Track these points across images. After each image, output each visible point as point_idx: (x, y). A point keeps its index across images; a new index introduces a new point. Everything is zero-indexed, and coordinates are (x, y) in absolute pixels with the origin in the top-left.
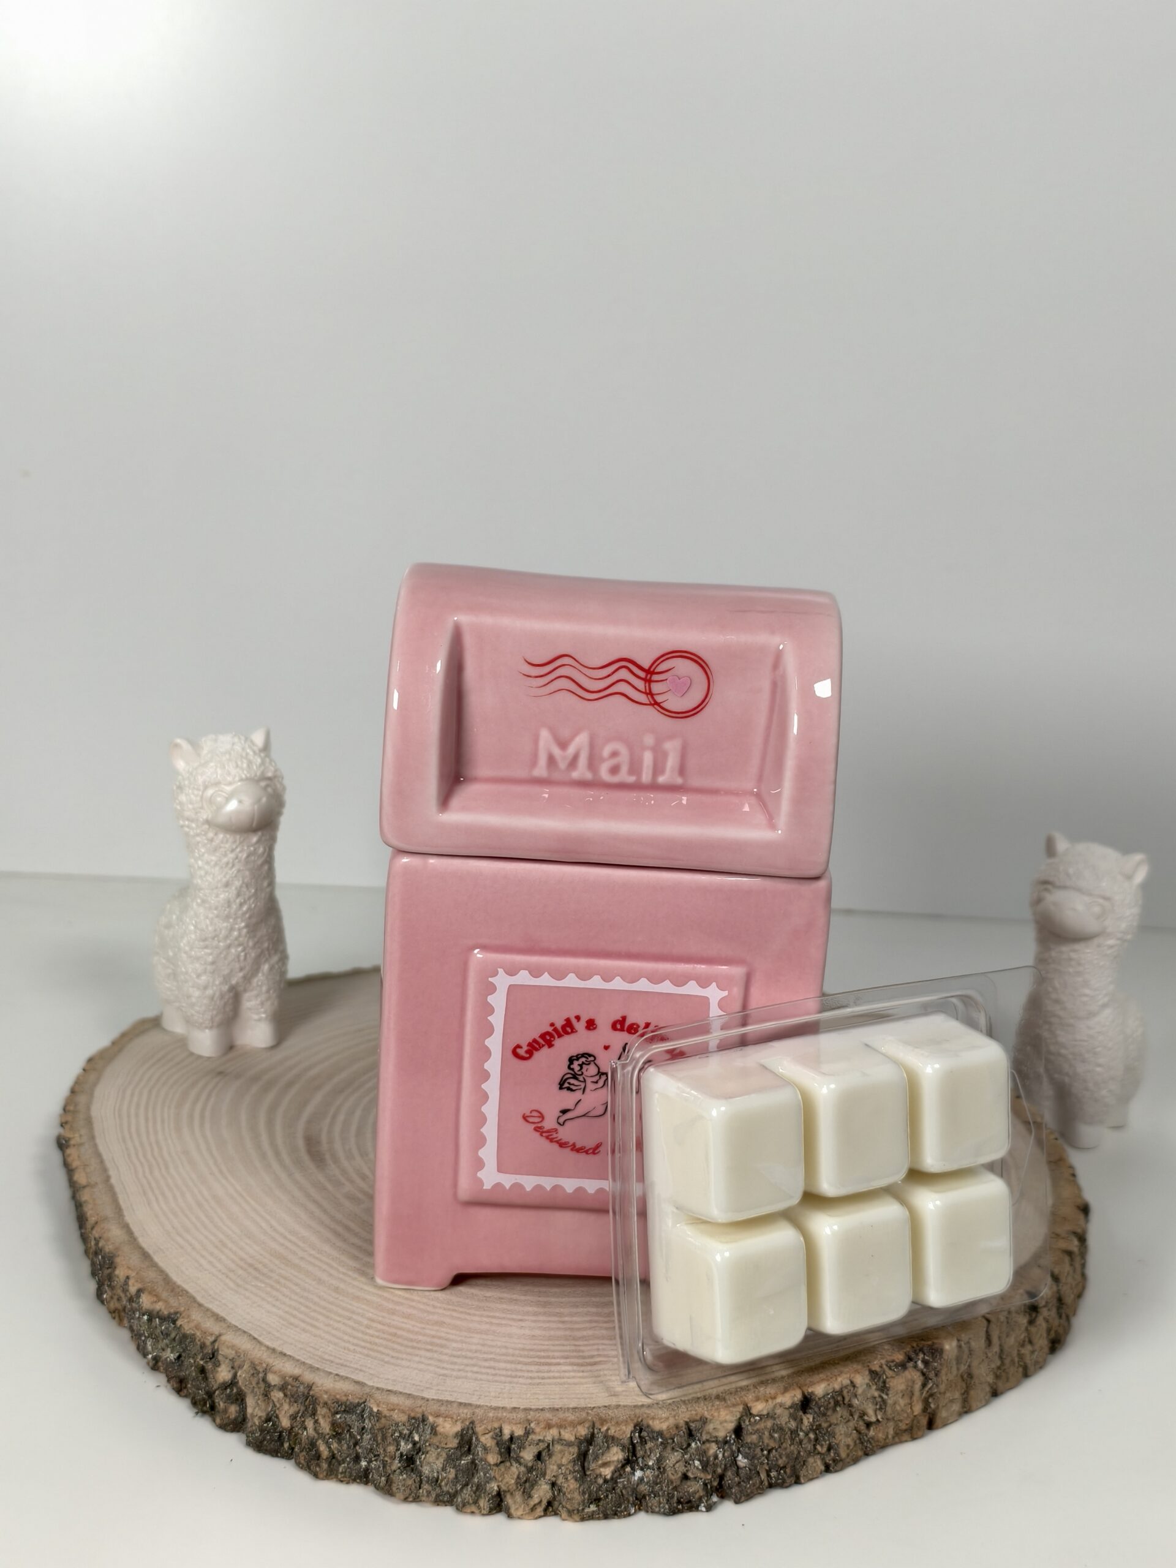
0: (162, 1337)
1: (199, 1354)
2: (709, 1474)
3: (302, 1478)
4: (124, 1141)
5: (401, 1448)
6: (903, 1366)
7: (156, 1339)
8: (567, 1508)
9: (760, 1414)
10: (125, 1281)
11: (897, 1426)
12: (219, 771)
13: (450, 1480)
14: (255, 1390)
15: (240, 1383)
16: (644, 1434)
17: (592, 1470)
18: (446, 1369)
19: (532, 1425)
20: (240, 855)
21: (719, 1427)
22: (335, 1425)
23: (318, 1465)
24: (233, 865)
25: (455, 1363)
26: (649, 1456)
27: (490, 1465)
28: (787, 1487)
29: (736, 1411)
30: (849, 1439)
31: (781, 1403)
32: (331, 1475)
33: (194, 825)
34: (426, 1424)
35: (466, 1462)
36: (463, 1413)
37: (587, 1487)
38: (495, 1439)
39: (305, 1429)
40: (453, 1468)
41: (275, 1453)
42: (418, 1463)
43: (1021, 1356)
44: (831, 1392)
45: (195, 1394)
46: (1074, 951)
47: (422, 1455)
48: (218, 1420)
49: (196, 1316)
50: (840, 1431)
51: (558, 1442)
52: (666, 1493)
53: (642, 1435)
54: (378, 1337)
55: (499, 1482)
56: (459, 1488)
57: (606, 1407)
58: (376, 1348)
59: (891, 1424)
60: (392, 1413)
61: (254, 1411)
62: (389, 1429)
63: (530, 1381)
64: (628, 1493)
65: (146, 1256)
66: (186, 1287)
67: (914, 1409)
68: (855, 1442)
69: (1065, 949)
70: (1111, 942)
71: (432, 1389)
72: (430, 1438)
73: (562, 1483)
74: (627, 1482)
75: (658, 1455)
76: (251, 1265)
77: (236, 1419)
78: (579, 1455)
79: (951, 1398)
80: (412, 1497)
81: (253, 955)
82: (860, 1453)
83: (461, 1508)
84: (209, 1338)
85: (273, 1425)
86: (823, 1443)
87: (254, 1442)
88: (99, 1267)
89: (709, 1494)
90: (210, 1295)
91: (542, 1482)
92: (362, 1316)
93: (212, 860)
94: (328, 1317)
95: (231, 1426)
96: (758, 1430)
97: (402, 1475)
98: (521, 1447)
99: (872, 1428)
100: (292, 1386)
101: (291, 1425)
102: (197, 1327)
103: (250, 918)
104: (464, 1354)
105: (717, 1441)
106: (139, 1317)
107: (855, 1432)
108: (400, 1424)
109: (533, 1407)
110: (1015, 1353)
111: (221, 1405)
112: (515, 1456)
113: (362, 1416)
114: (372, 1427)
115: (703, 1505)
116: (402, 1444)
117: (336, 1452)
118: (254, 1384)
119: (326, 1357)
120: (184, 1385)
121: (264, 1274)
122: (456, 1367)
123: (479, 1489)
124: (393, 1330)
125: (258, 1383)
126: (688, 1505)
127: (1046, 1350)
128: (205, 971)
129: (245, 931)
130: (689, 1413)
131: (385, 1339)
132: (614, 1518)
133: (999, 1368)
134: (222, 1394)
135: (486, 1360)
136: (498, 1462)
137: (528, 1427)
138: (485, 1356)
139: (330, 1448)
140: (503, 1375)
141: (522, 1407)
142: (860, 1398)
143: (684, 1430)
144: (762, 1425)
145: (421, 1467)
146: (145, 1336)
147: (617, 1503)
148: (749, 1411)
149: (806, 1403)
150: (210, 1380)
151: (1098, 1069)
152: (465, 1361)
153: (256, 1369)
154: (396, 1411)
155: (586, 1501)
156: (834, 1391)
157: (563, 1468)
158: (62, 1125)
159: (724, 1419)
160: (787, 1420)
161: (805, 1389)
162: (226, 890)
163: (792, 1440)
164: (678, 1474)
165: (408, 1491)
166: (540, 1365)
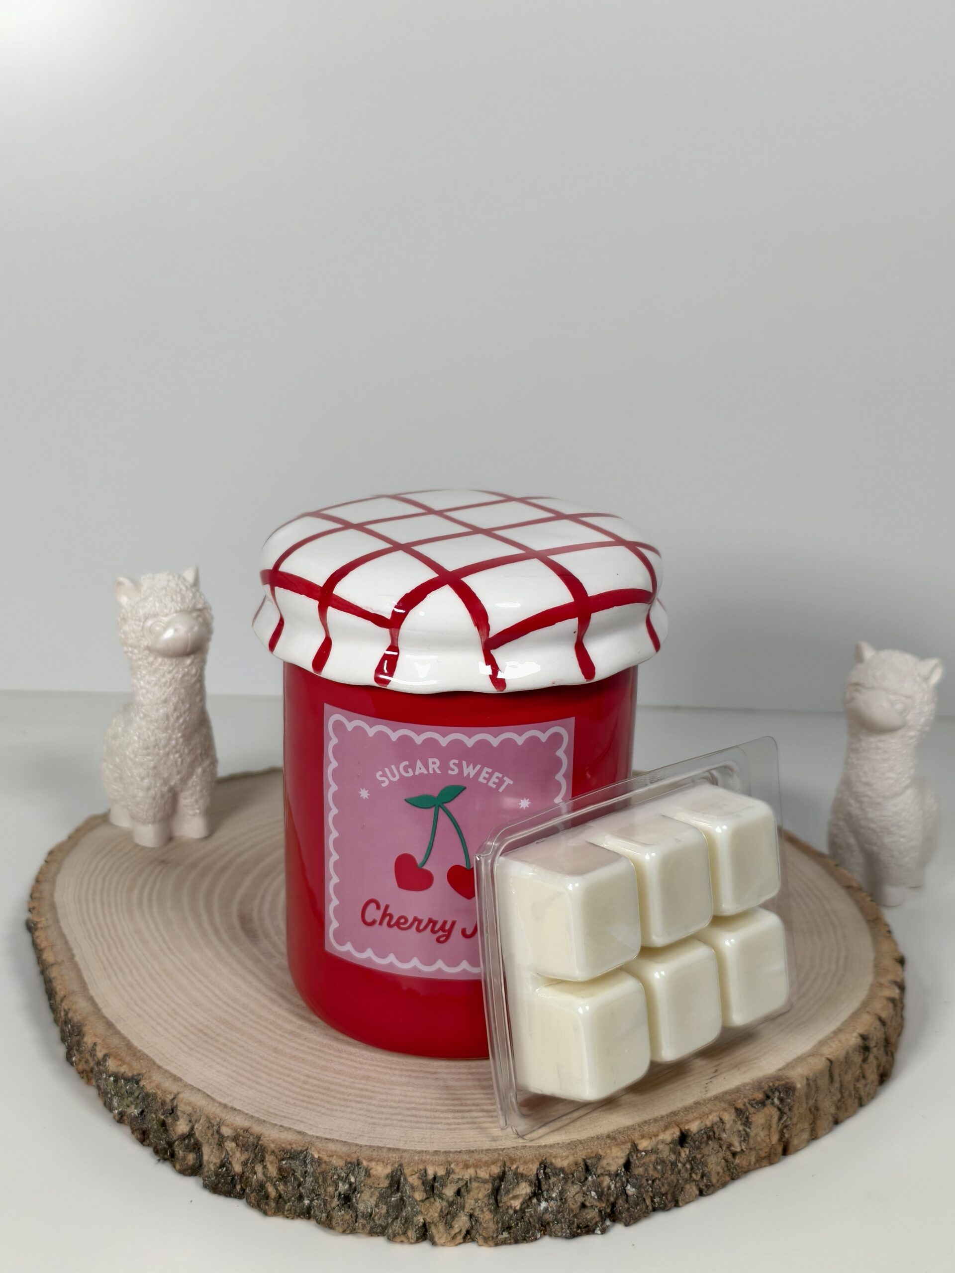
0: (127, 1095)
1: (160, 1110)
2: (603, 1202)
3: (253, 1216)
4: (84, 923)
5: (340, 1188)
6: (763, 1103)
7: (122, 1097)
8: (483, 1235)
9: (645, 1149)
10: (93, 1047)
11: (758, 1153)
12: (157, 605)
13: (382, 1215)
14: (210, 1140)
15: (197, 1135)
16: (548, 1170)
17: (504, 1203)
18: (375, 1118)
19: (452, 1166)
20: (176, 675)
21: (611, 1162)
22: (282, 1170)
23: (267, 1204)
24: (171, 685)
25: (382, 1113)
26: (552, 1189)
27: (416, 1201)
28: (668, 1210)
29: (626, 1148)
30: (719, 1168)
31: (663, 1140)
32: (278, 1212)
33: (136, 651)
34: (361, 1168)
35: (395, 1199)
36: (392, 1157)
37: (500, 1217)
38: (421, 1179)
39: (255, 1173)
40: (385, 1204)
41: (228, 1194)
42: (354, 1200)
43: (857, 1090)
44: (704, 1129)
45: (157, 1144)
46: (881, 741)
47: (357, 1194)
48: (178, 1167)
49: (156, 1077)
50: (712, 1161)
51: (475, 1180)
52: (567, 1220)
53: (546, 1171)
54: (314, 1091)
55: (425, 1215)
56: (390, 1222)
57: (514, 1148)
58: (313, 1101)
59: (753, 1153)
60: (331, 1159)
61: (209, 1158)
62: (329, 1172)
63: (447, 1127)
64: (535, 1221)
65: (109, 1025)
66: (146, 1051)
67: (772, 1139)
68: (723, 1169)
69: (873, 739)
70: (912, 733)
71: (362, 1136)
72: (365, 1180)
73: (478, 1214)
74: (534, 1212)
75: (560, 1188)
76: (200, 1031)
77: (193, 1165)
78: (493, 1190)
79: (801, 1128)
80: (350, 1230)
81: (188, 760)
82: (728, 1178)
83: (392, 1238)
84: (169, 1096)
85: (226, 1170)
86: (698, 1171)
87: (210, 1185)
88: (68, 1034)
89: (603, 1220)
90: (167, 1058)
91: (462, 1214)
92: (299, 1073)
93: (152, 681)
94: (269, 1075)
95: (189, 1171)
96: (644, 1163)
97: (341, 1211)
98: (443, 1185)
99: (737, 1157)
100: (243, 1137)
101: (243, 1170)
102: (158, 1087)
103: (185, 728)
104: (389, 1104)
105: (609, 1174)
106: (106, 1078)
107: (723, 1160)
108: (338, 1168)
109: (452, 1150)
110: (852, 1087)
111: (180, 1153)
112: (438, 1193)
113: (305, 1162)
114: (314, 1171)
115: (598, 1228)
116: (340, 1185)
117: (283, 1193)
118: (209, 1135)
119: (271, 1110)
120: (146, 1136)
121: (212, 1038)
122: (384, 1116)
123: (407, 1221)
124: (325, 1085)
125: (212, 1135)
126: (587, 1229)
127: (876, 1083)
128: (148, 775)
129: (181, 740)
130: (586, 1151)
131: (320, 1093)
132: (522, 1243)
133: (839, 1100)
134: (181, 1144)
135: (408, 1109)
136: (424, 1198)
137: (449, 1168)
138: (408, 1106)
139: (277, 1189)
140: (424, 1123)
141: (442, 1150)
142: (727, 1132)
143: (583, 1166)
144: (647, 1159)
145: (357, 1204)
146: (111, 1094)
147: (526, 1230)
148: (636, 1148)
149: (683, 1139)
150: (170, 1132)
151: (902, 840)
152: (391, 1111)
153: (210, 1123)
154: (335, 1157)
155: (499, 1229)
156: (706, 1128)
157: (479, 1202)
158: (30, 910)
159: (615, 1155)
160: (668, 1154)
161: (681, 1126)
162: (165, 705)
163: (673, 1170)
164: (577, 1203)
165: (346, 1225)
166: (455, 1112)
